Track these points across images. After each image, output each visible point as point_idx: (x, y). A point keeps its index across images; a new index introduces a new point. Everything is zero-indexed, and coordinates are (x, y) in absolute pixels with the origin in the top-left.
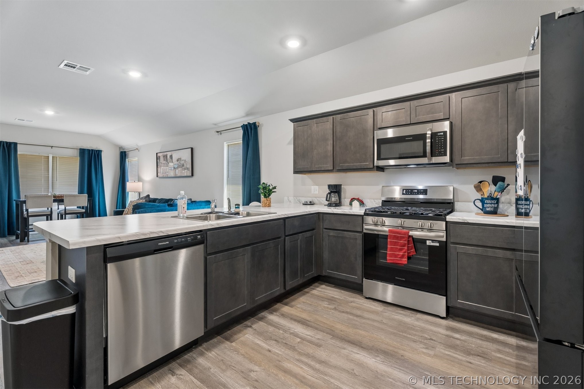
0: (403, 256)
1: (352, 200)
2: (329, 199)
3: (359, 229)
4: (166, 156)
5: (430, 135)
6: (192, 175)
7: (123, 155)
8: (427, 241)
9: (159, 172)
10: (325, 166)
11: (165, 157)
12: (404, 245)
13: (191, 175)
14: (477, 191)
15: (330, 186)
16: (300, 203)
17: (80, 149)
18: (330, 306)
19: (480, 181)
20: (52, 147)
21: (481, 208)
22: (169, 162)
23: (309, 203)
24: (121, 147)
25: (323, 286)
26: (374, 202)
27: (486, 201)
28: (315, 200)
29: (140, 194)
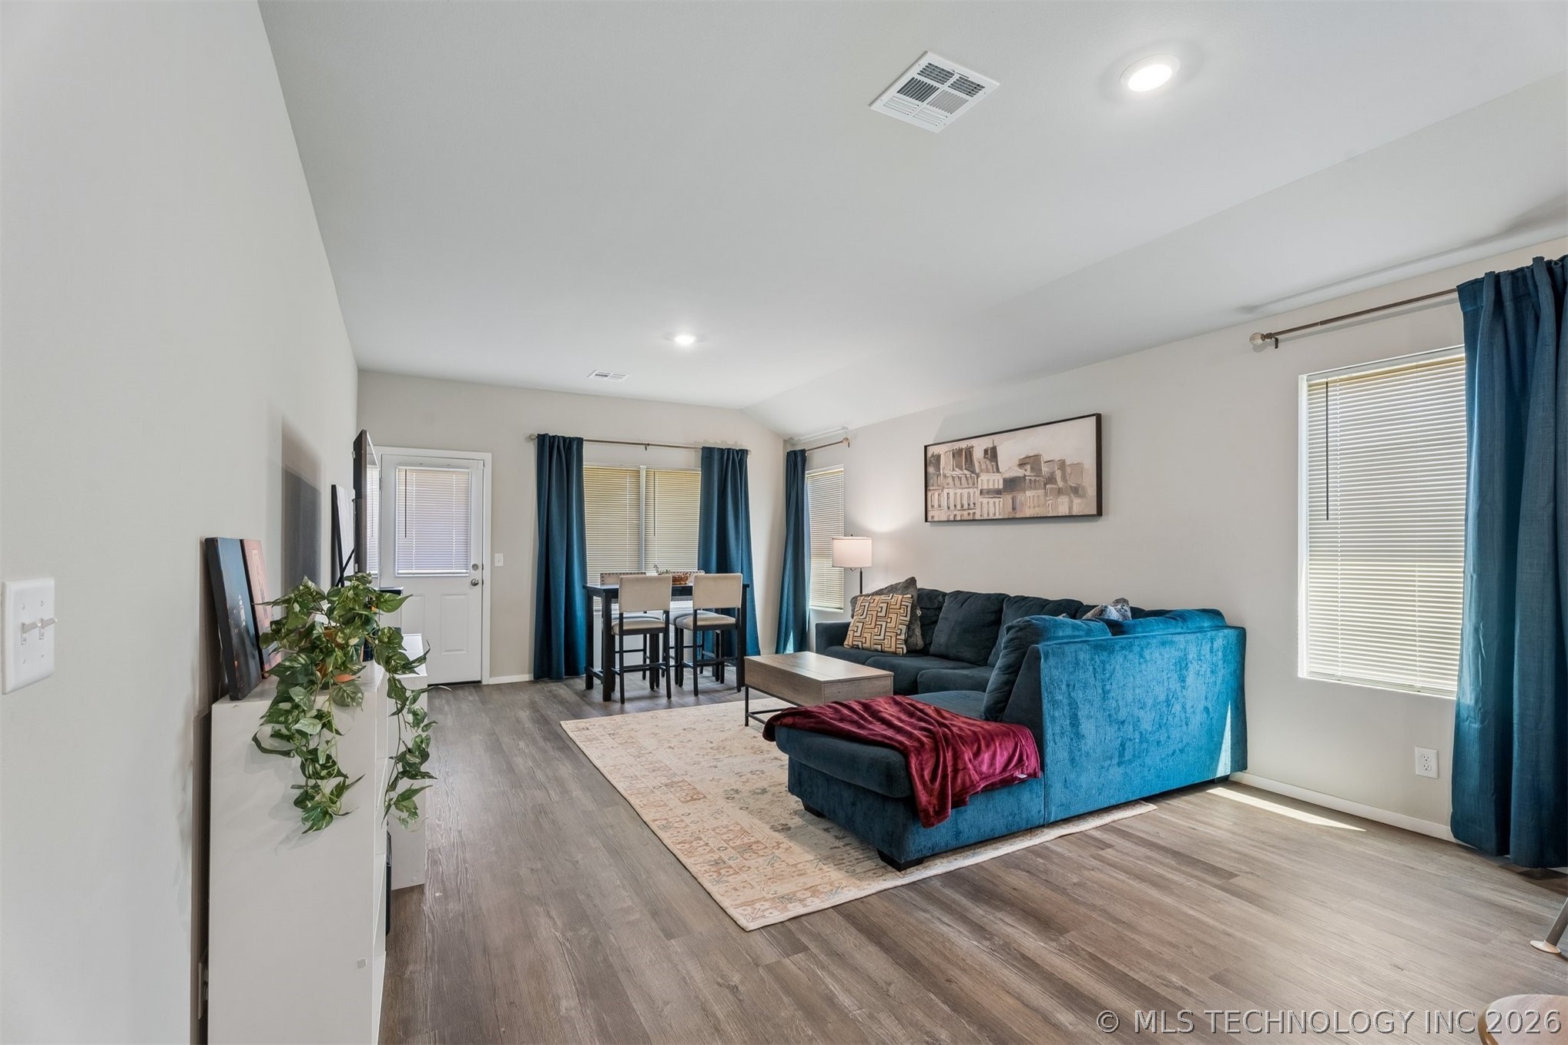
4: (969, 452)
6: (1100, 513)
7: (796, 463)
9: (933, 506)
11: (964, 457)
13: (1093, 512)
17: (704, 449)
20: (649, 445)
22: (982, 470)
24: (791, 439)
29: (861, 573)
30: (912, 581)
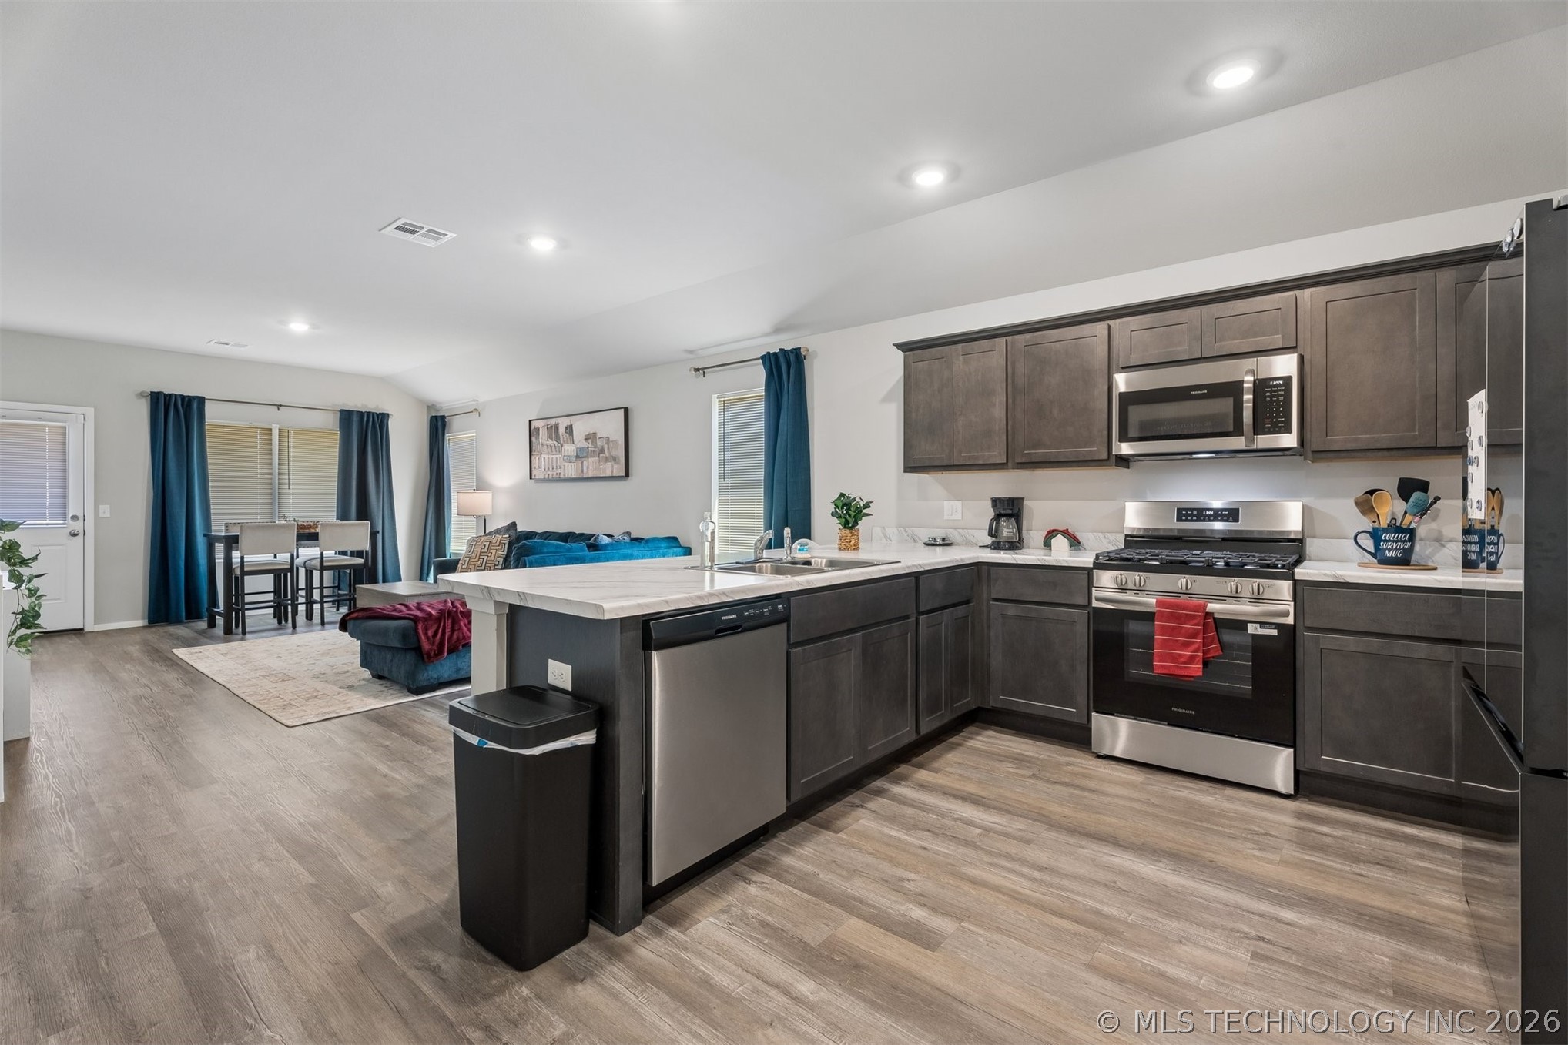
0: (1191, 660)
1: (1051, 534)
2: (996, 531)
3: (1083, 601)
4: (556, 427)
5: (1251, 385)
6: (627, 475)
7: (438, 426)
8: (1249, 624)
9: (535, 468)
10: (986, 454)
11: (553, 430)
12: (1195, 635)
13: (623, 474)
14: (1364, 513)
15: (998, 502)
16: (915, 541)
17: (342, 411)
18: (1021, 772)
19: (1370, 489)
20: (281, 406)
21: (1373, 551)
22: (564, 441)
23: (941, 543)
24: (433, 405)
25: (990, 733)
26: (1103, 540)
27: (1385, 536)
28: (954, 535)
29: (485, 520)
30: (513, 525)
